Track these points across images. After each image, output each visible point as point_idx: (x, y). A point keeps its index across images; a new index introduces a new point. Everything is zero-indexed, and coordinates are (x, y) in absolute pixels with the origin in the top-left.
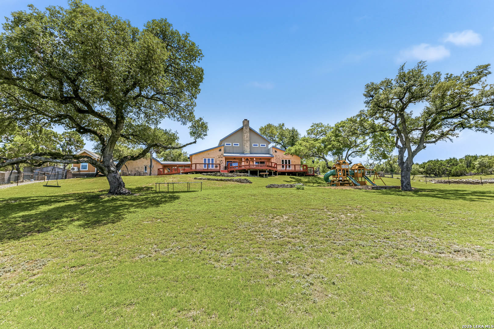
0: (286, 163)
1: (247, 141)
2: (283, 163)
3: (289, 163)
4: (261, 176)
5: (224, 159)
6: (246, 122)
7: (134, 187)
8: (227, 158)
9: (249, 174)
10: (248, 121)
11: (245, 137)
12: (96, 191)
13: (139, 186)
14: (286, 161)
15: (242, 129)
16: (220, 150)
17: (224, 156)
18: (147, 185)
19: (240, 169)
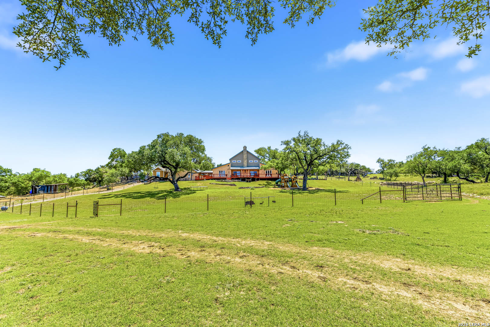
0: (269, 173)
1: (245, 159)
2: (267, 173)
3: (271, 173)
4: (247, 181)
5: (230, 171)
6: (245, 148)
7: (183, 188)
8: (232, 170)
9: (241, 180)
10: (246, 147)
11: (244, 157)
12: (168, 189)
13: (185, 187)
14: (269, 171)
15: (242, 151)
16: (228, 166)
17: (231, 169)
18: (188, 187)
19: (237, 177)
